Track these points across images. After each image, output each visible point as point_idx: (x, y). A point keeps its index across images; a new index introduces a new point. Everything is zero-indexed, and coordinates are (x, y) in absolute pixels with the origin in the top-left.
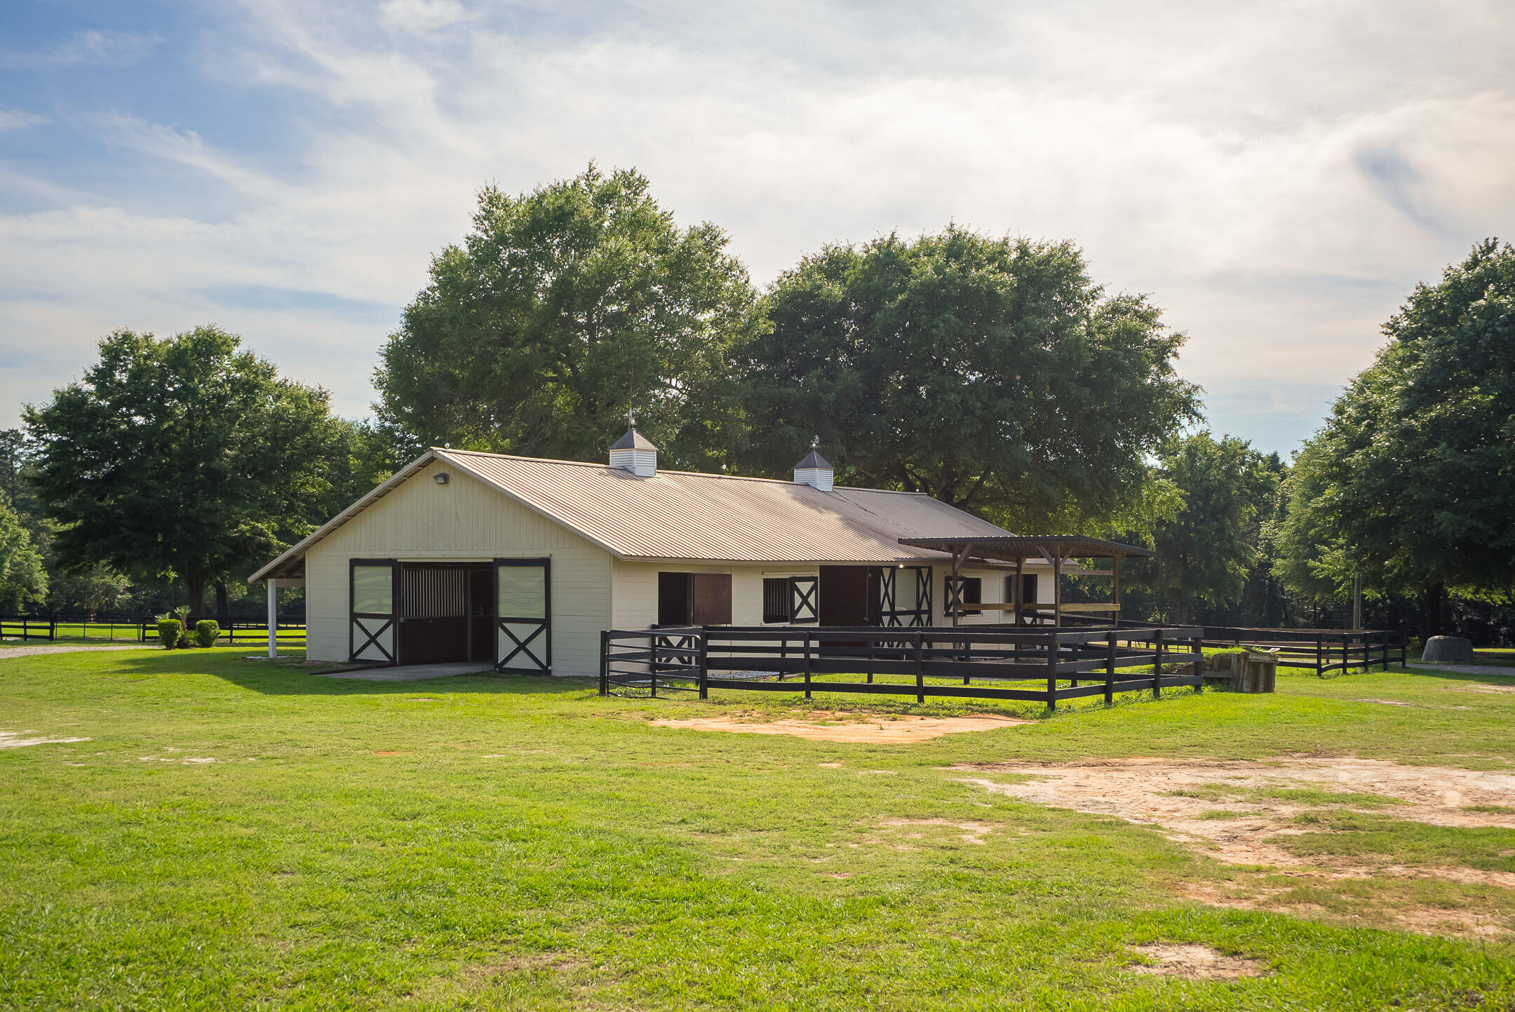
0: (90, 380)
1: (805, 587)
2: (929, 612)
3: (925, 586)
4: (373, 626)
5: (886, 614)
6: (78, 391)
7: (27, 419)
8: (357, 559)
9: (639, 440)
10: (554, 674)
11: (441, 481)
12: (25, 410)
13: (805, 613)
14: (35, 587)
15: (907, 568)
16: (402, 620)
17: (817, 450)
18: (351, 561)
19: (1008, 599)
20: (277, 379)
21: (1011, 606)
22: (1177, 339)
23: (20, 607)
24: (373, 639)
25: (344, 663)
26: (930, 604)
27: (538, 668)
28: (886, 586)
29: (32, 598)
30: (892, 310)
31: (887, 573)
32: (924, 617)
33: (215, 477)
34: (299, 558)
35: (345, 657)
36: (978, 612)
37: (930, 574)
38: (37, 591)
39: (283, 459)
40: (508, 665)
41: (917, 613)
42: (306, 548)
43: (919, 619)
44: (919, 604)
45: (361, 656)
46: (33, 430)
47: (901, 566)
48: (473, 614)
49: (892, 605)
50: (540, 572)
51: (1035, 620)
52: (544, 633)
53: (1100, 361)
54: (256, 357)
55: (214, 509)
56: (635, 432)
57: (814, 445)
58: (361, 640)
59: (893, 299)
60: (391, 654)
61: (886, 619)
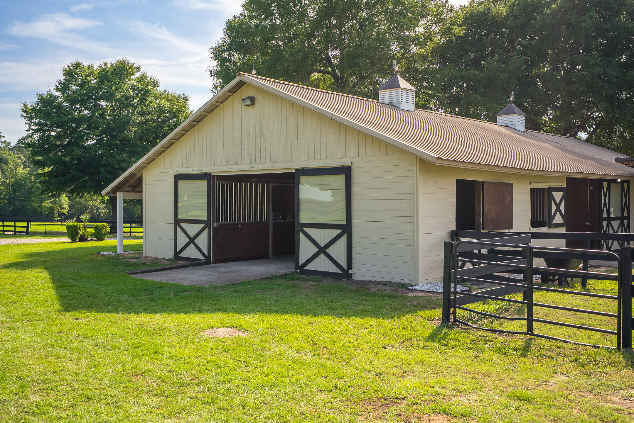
0: (58, 89)
1: (558, 196)
2: (628, 218)
3: (625, 197)
4: (192, 229)
5: (605, 219)
6: (51, 95)
7: (25, 111)
8: (180, 175)
9: (403, 83)
10: (354, 277)
11: (248, 102)
12: (22, 106)
13: (558, 219)
14: (63, 206)
16: (215, 225)
17: (513, 102)
18: (176, 176)
20: (160, 89)
23: (56, 216)
24: (192, 241)
25: (170, 260)
26: (628, 212)
27: (338, 271)
28: (605, 197)
29: (61, 211)
30: (548, 14)
31: (605, 186)
32: (626, 222)
33: (125, 142)
34: (138, 175)
35: (170, 255)
37: (628, 187)
38: (63, 208)
39: (162, 132)
40: (309, 267)
41: (622, 219)
42: (143, 167)
43: (623, 224)
44: (623, 211)
45: (181, 255)
46: (28, 117)
47: (619, 180)
48: (274, 219)
49: (608, 213)
50: (341, 179)
52: (345, 237)
54: (148, 76)
55: (122, 159)
56: (398, 76)
57: (511, 99)
58: (183, 240)
59: (548, 7)
60: (206, 253)
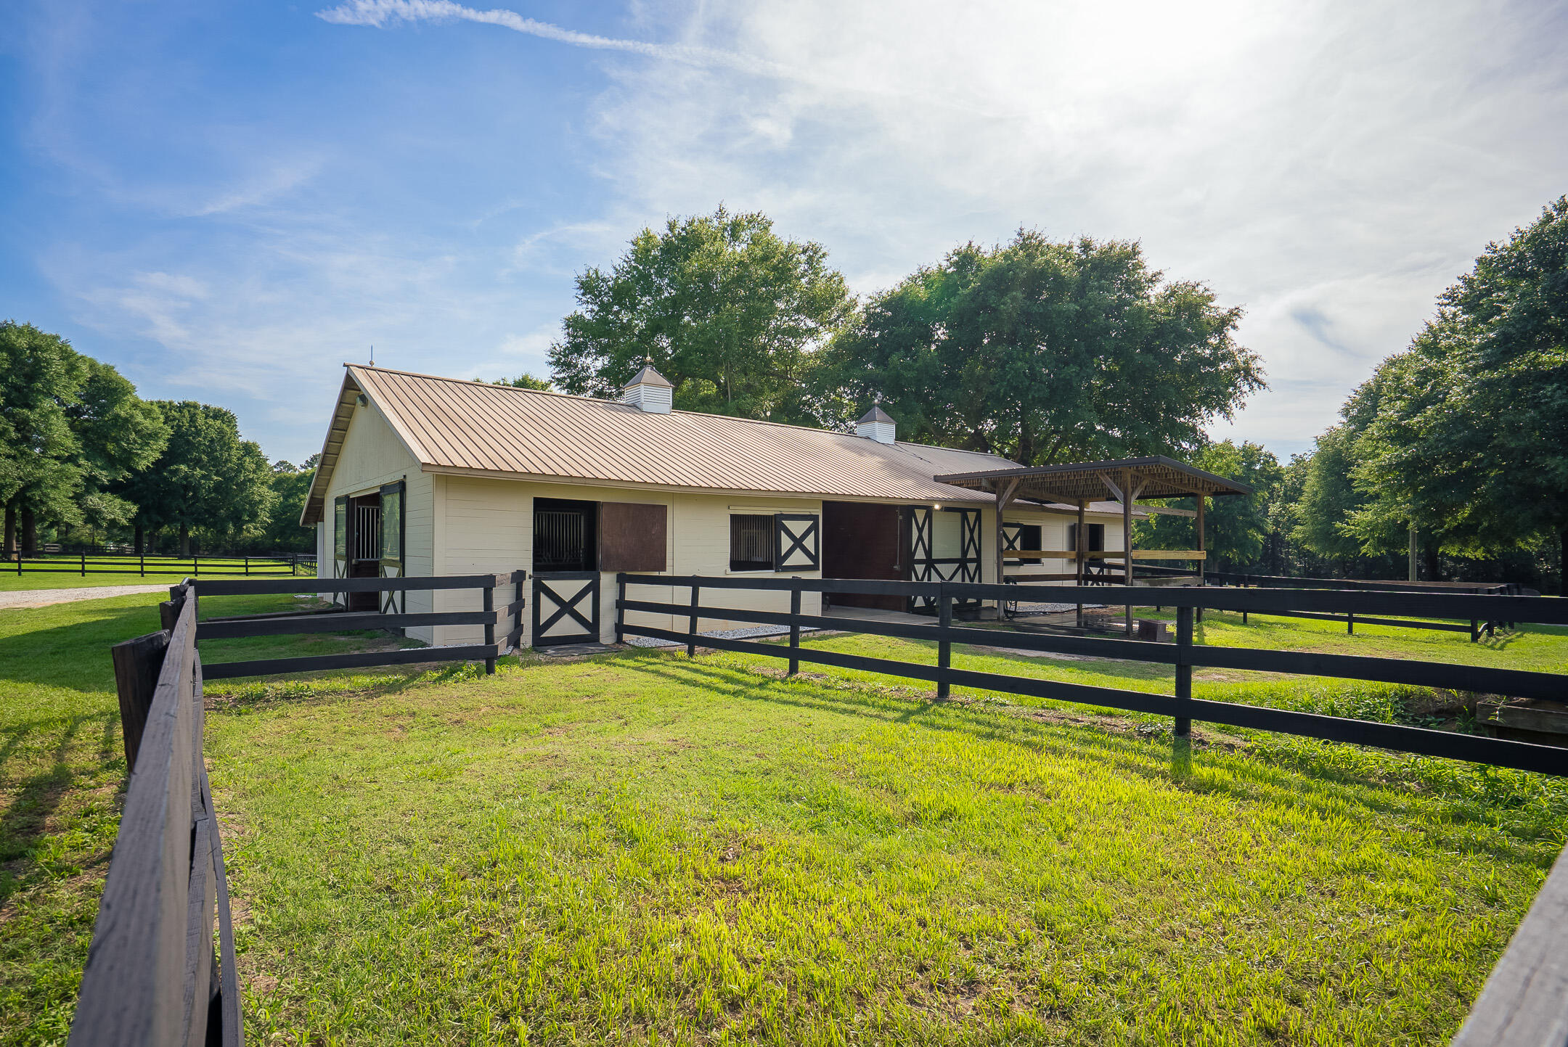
1: (798, 527)
2: (978, 561)
3: (972, 531)
5: (920, 562)
13: (798, 559)
15: (946, 509)
19: (1072, 547)
21: (1073, 554)
22: (1235, 313)
26: (978, 552)
28: (920, 530)
31: (920, 515)
32: (972, 567)
36: (1037, 561)
37: (978, 518)
41: (962, 563)
43: (965, 568)
47: (937, 507)
49: (928, 552)
51: (1102, 570)
53: (1162, 331)
57: (876, 401)
61: (920, 568)
